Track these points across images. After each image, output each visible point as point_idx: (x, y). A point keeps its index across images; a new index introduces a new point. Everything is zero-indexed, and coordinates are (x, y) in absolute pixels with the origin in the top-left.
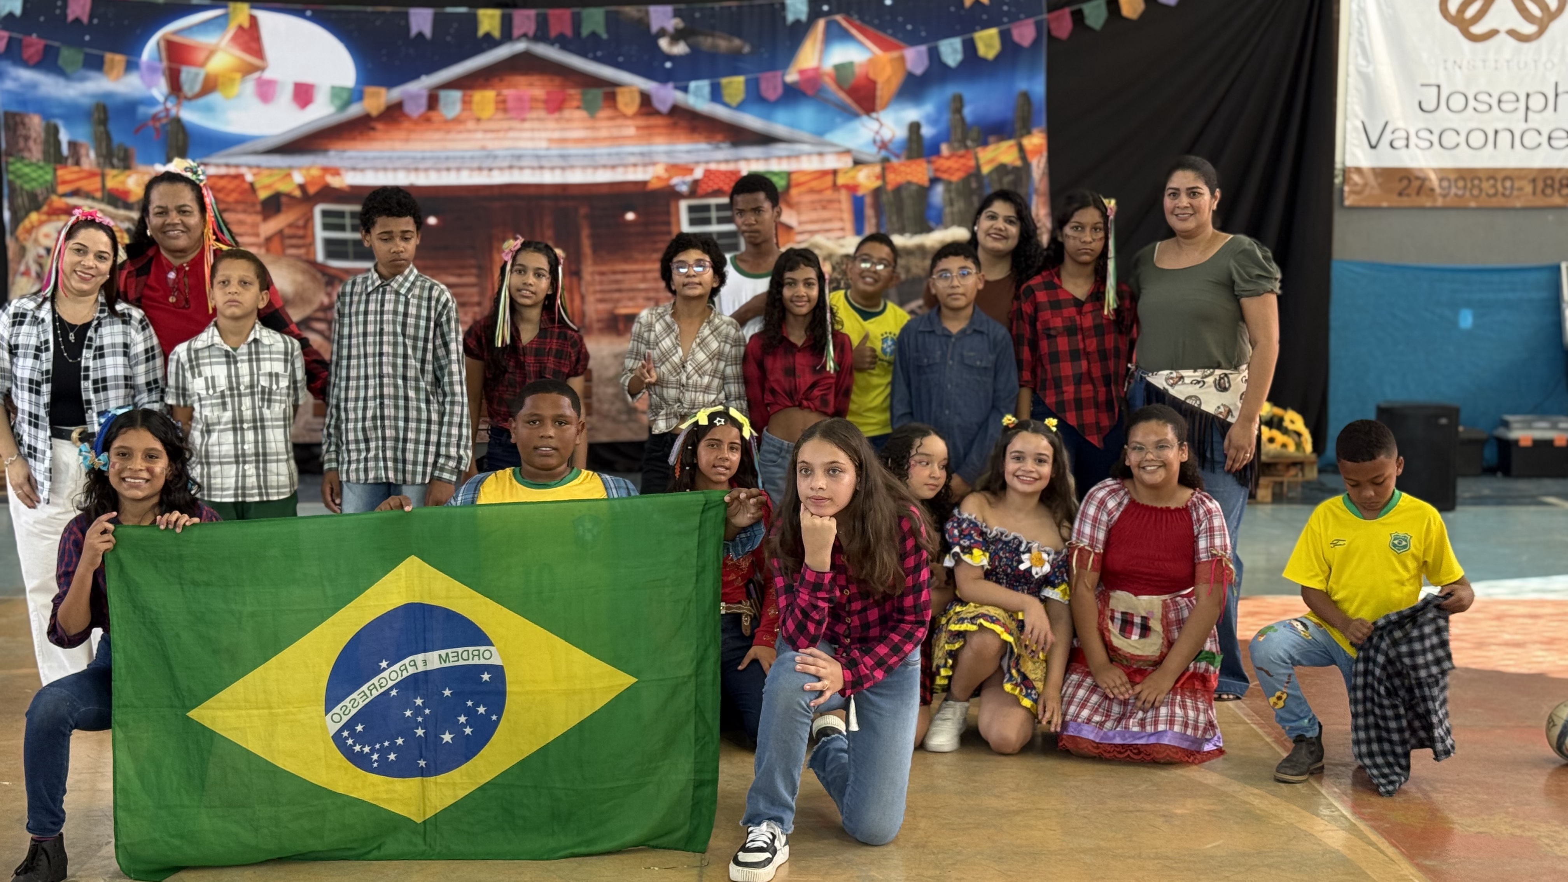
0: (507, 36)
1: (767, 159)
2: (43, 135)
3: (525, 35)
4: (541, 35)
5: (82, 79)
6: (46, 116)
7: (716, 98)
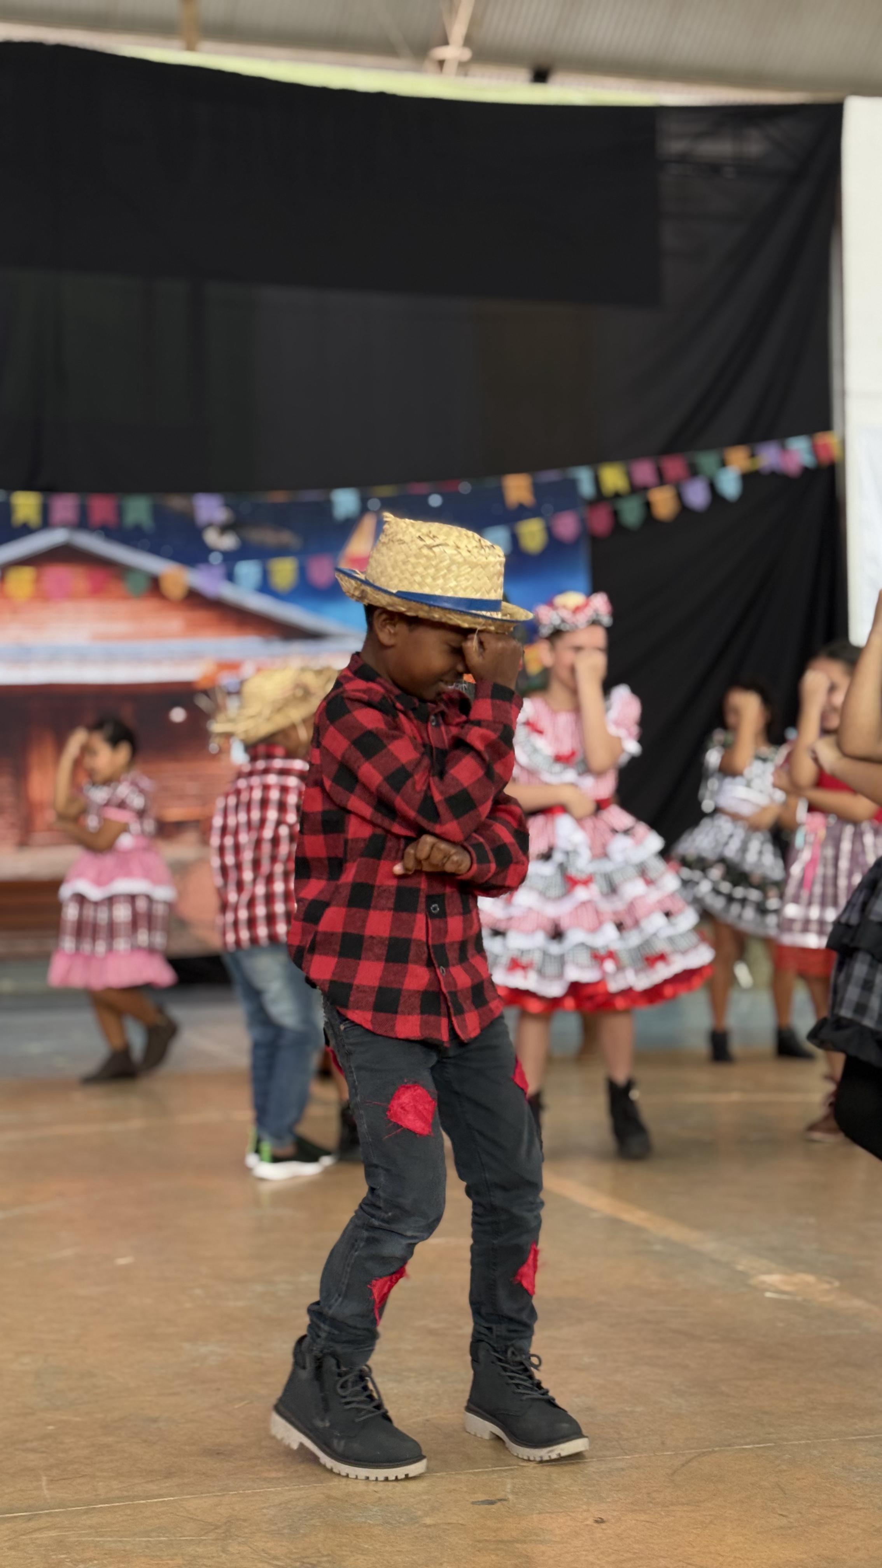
0: (46, 522)
1: (317, 654)
3: (65, 525)
4: (83, 523)
7: (265, 587)
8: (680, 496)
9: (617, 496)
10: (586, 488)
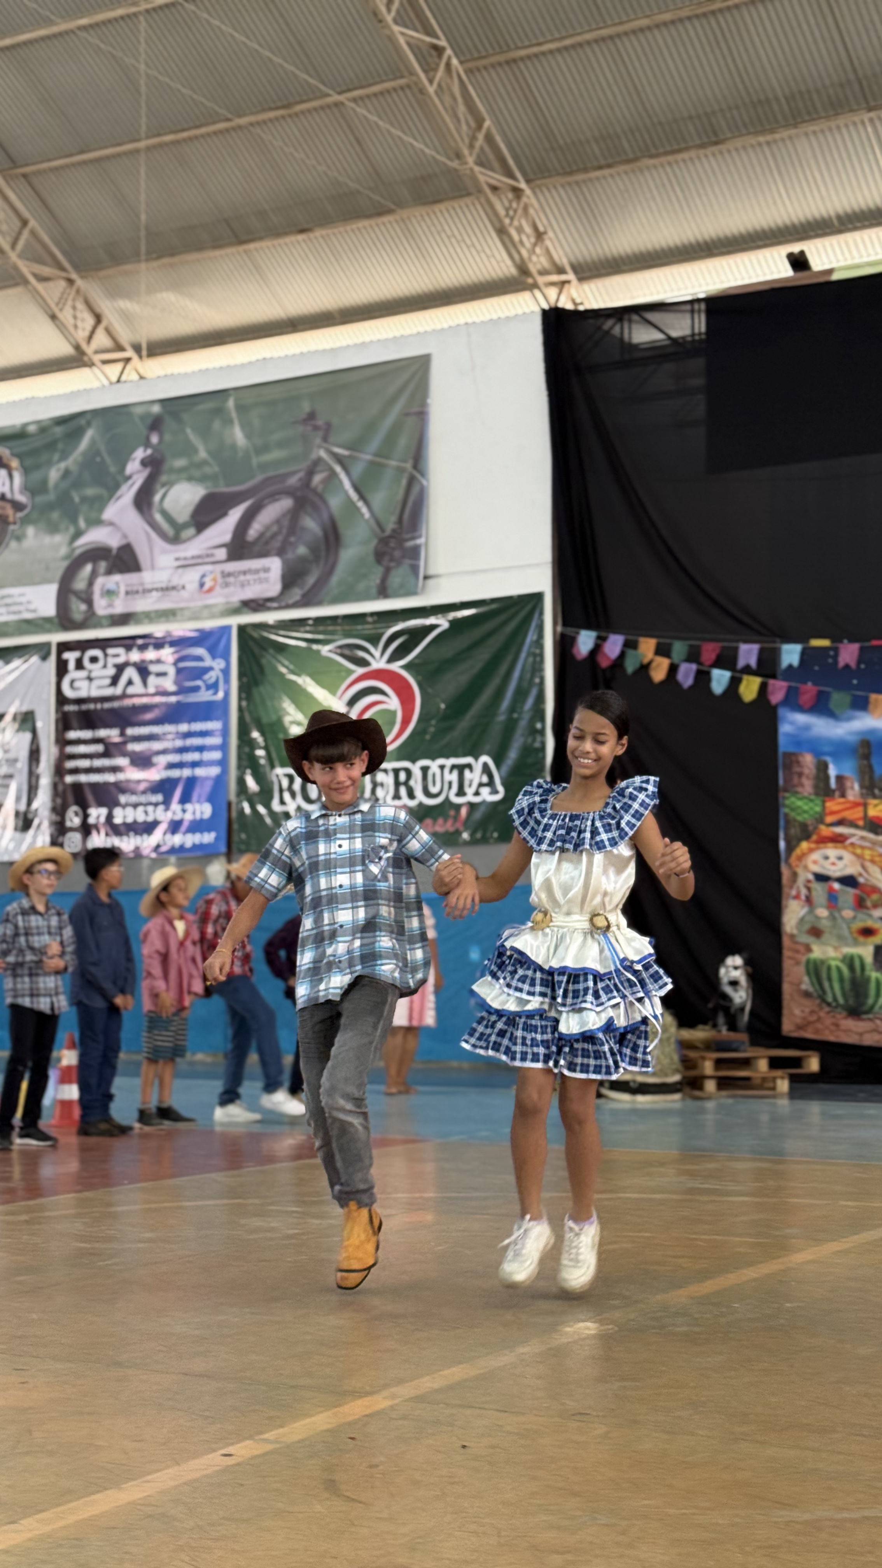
2: (814, 771)
5: (849, 719)
6: (817, 753)
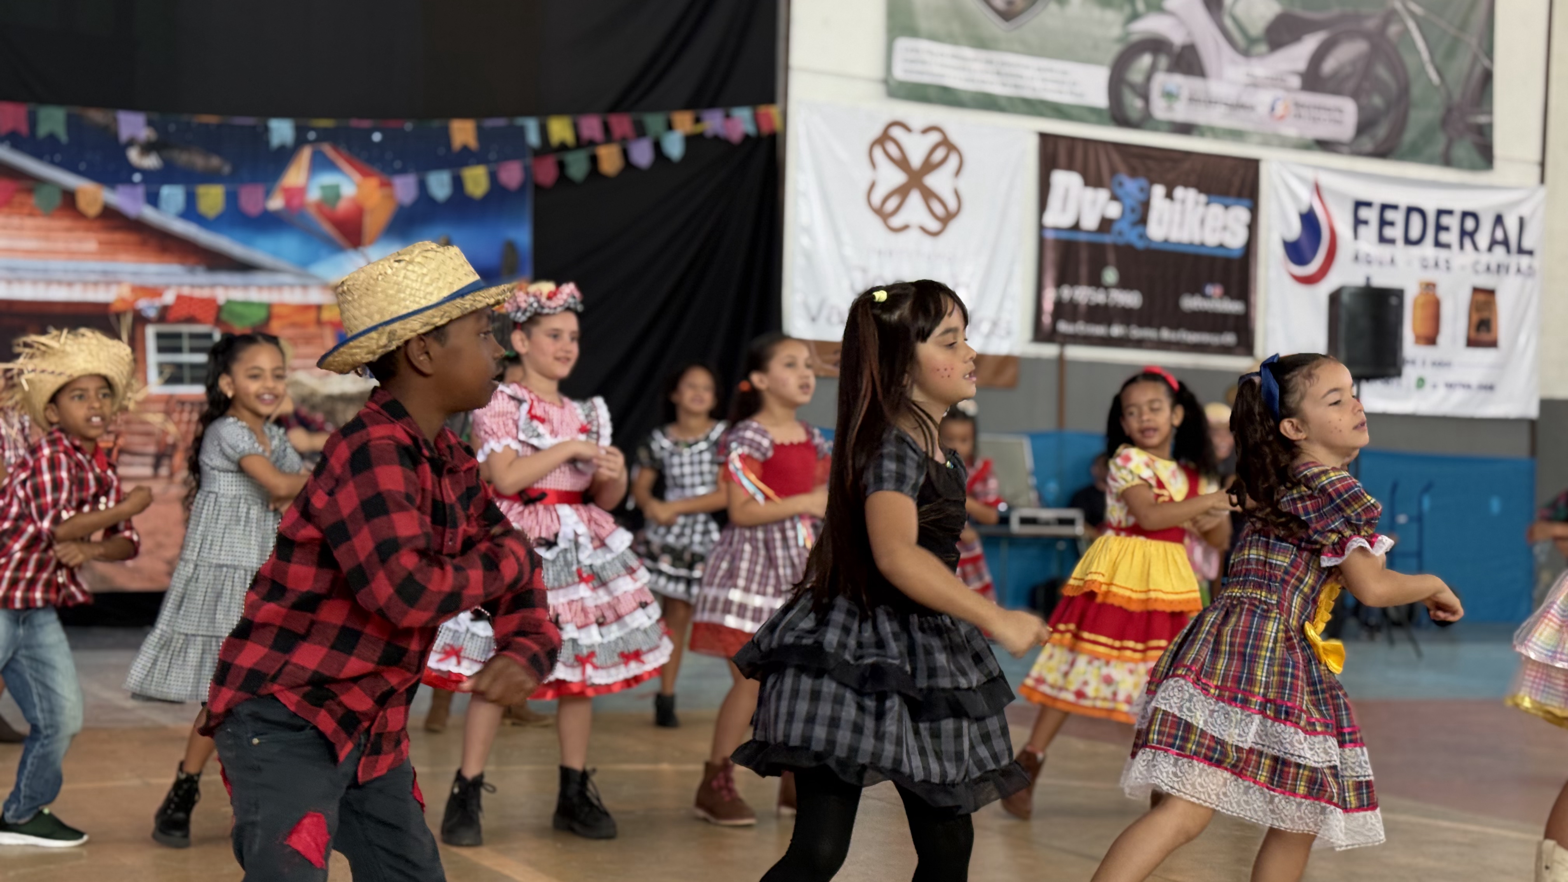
1: (246, 287)
7: (190, 212)
8: (625, 154)
9: (563, 147)
10: (533, 138)
